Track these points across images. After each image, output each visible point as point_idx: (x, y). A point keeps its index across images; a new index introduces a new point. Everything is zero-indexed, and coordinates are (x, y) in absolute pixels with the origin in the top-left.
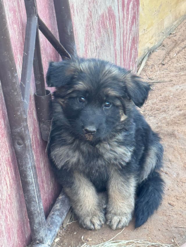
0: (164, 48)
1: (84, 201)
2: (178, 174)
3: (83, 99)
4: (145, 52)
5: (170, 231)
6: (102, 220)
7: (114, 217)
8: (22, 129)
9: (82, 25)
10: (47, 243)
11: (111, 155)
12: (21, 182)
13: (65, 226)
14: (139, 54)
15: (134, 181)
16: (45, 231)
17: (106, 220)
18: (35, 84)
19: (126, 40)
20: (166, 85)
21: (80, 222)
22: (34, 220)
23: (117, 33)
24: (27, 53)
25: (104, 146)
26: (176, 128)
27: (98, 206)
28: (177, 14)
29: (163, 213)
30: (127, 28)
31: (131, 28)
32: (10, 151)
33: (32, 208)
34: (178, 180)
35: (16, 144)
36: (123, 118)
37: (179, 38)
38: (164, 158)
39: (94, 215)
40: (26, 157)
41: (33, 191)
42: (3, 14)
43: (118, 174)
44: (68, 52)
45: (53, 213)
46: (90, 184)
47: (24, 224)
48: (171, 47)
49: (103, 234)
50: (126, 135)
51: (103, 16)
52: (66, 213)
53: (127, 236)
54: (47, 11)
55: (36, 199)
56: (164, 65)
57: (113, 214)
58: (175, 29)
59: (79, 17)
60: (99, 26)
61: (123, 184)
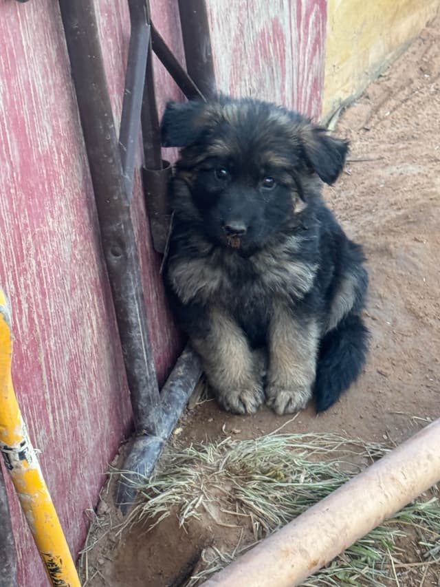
0: (368, 100)
1: (228, 364)
2: (395, 321)
3: (224, 172)
4: (334, 107)
5: (381, 420)
6: (259, 397)
7: (280, 391)
8: (120, 225)
9: (226, 47)
10: (162, 435)
11: (276, 277)
12: (116, 322)
13: (191, 407)
14: (323, 111)
15: (316, 327)
16: (158, 413)
17: (266, 398)
18: (144, 148)
19: (302, 82)
20: (371, 165)
21: (220, 399)
22: (139, 393)
23: (288, 68)
24: (131, 90)
25: (264, 261)
26: (391, 239)
27: (252, 372)
28: (393, 40)
29: (369, 388)
30: (304, 59)
31: (312, 60)
32: (98, 267)
33: (136, 371)
34: (394, 331)
35: (110, 253)
36: (299, 208)
37: (396, 83)
38: (369, 291)
39: (245, 387)
40: (128, 278)
41: (139, 339)
42: (91, 13)
43: (288, 314)
44: (203, 94)
45: (171, 382)
46: (238, 332)
47: (120, 400)
48: (380, 100)
49: (260, 421)
50: (304, 242)
51: (263, 35)
52: (194, 384)
53: (304, 427)
54: (166, 17)
55: (143, 353)
56: (367, 130)
57: (278, 386)
58: (389, 67)
59: (221, 33)
60: (256, 52)
61: (297, 333)
